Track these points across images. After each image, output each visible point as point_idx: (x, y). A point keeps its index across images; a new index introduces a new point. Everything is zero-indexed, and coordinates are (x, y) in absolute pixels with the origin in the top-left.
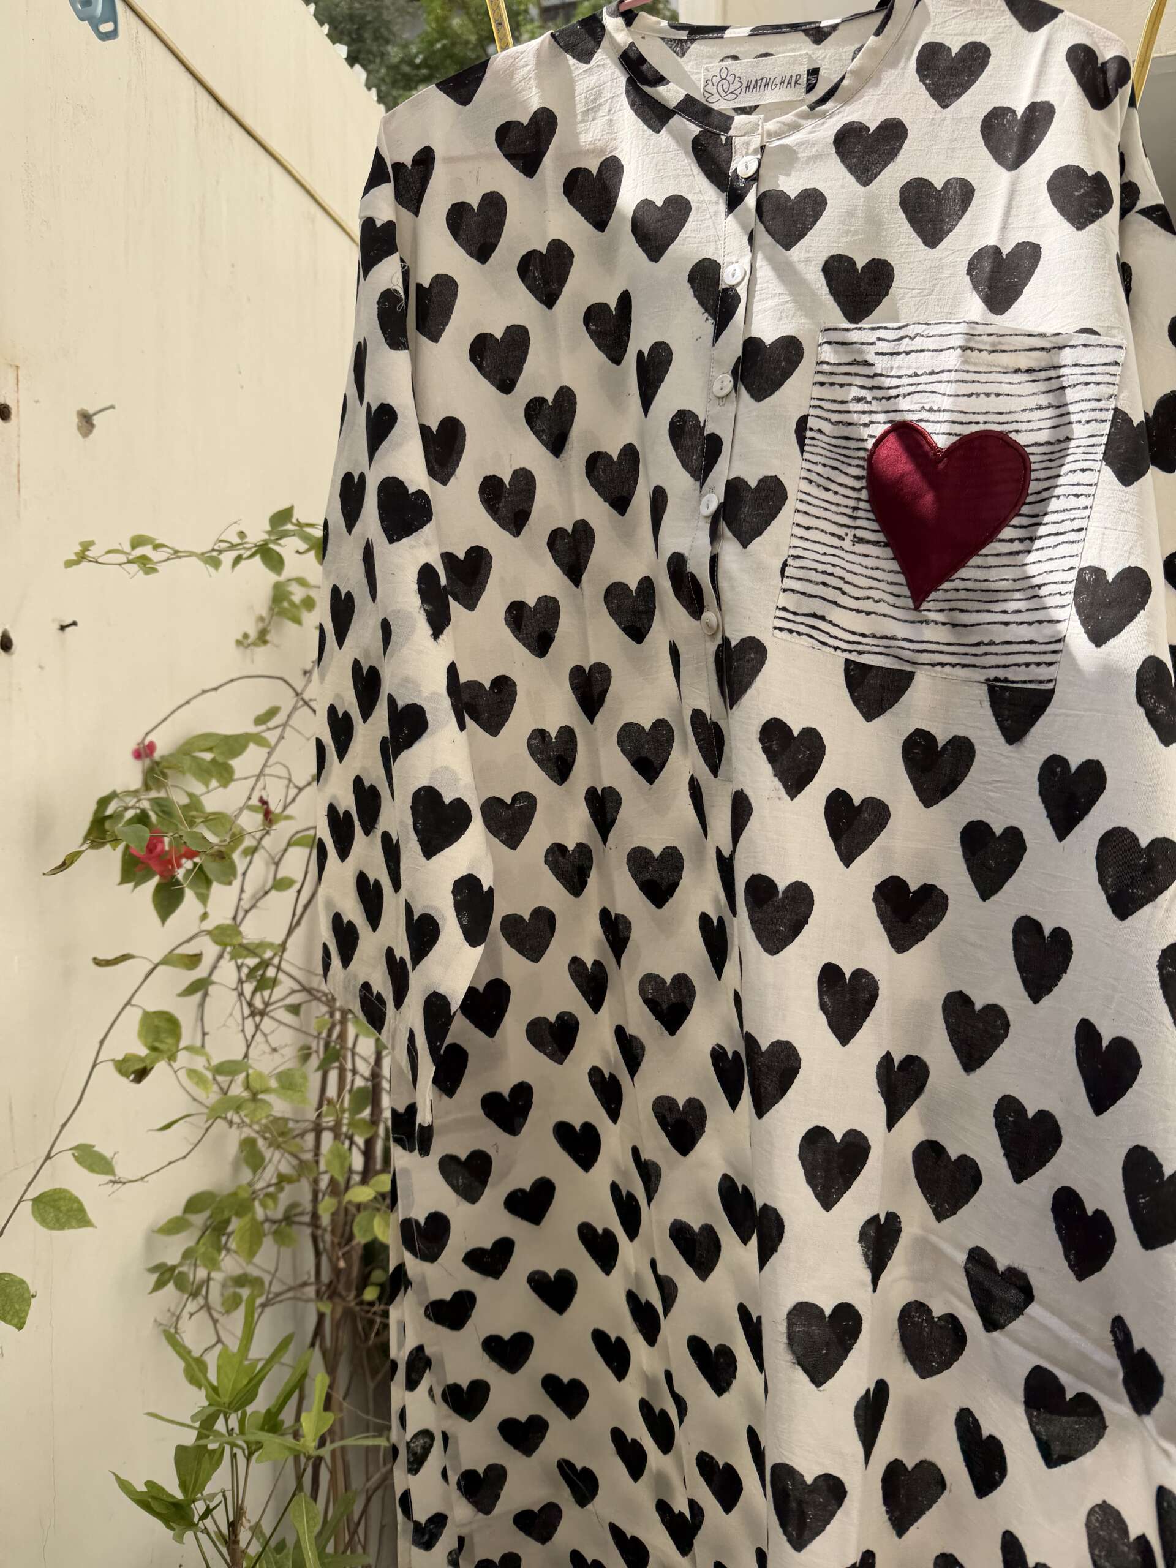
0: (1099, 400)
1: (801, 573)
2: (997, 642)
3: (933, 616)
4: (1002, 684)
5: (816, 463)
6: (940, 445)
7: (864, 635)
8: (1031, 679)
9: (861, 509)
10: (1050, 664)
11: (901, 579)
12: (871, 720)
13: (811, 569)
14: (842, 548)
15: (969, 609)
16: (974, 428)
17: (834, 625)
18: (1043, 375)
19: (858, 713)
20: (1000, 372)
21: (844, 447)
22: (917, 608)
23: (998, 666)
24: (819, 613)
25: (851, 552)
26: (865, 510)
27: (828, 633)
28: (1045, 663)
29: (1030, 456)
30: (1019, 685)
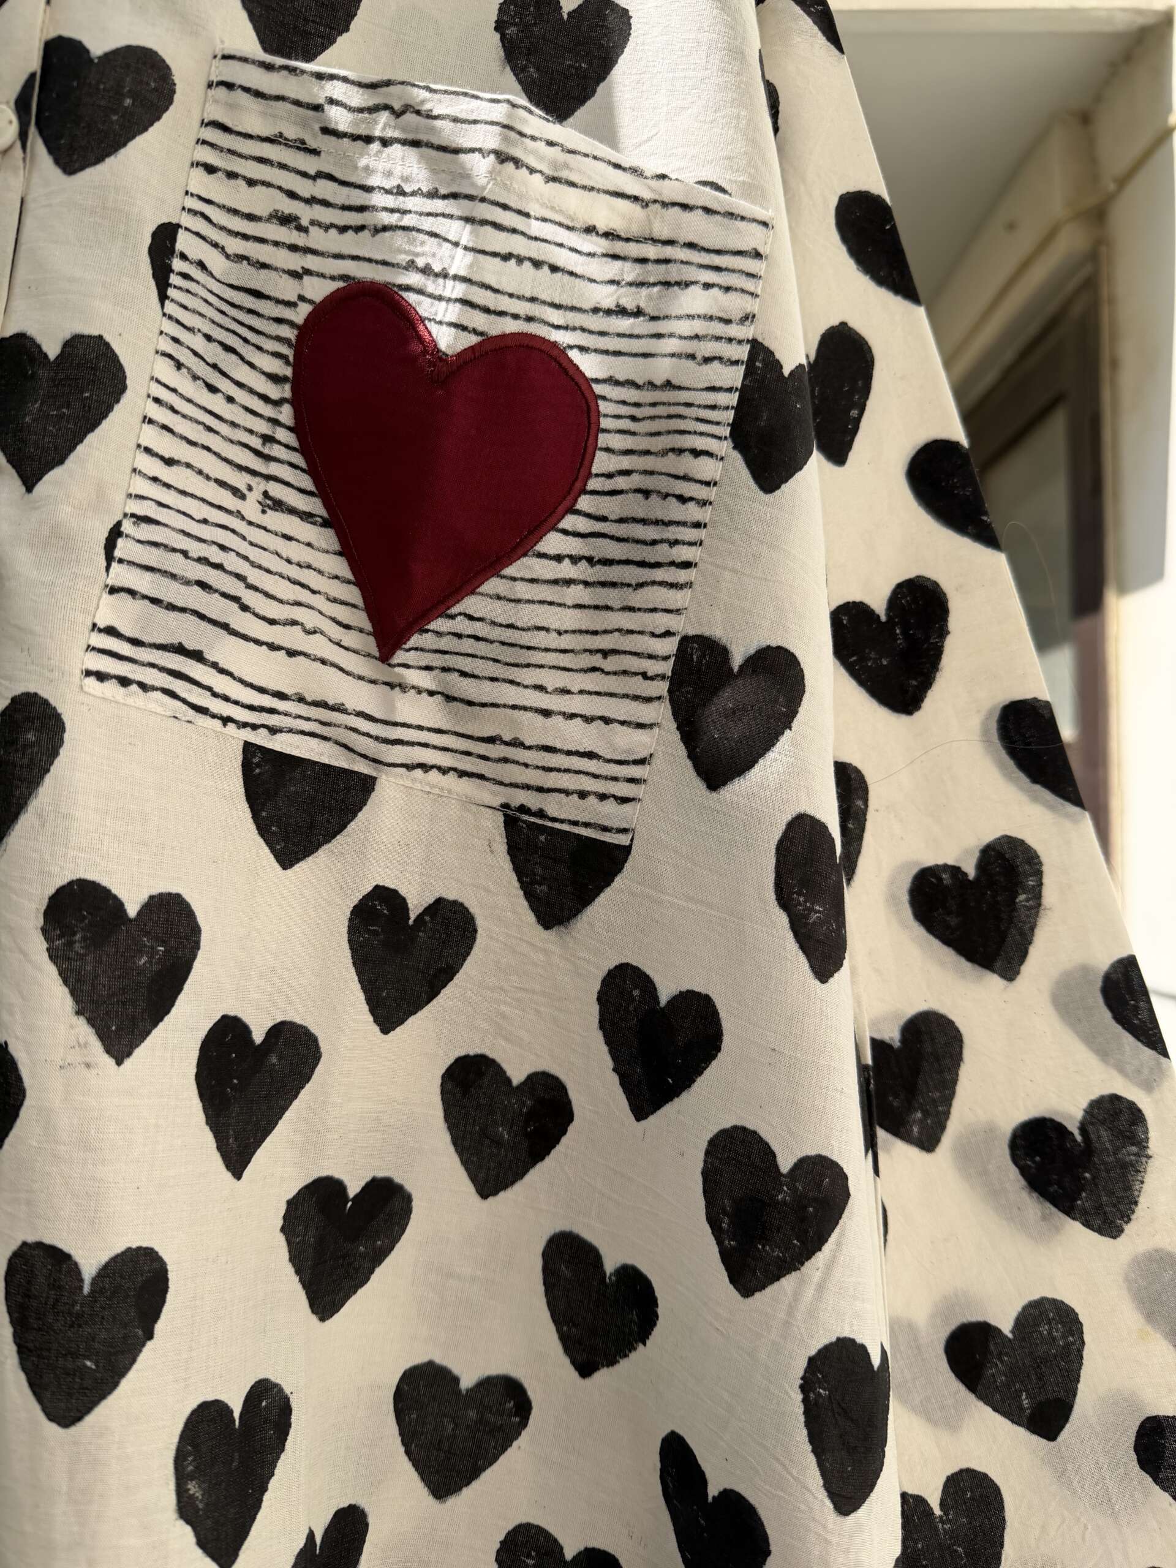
0: (728, 322)
1: (152, 557)
2: (528, 744)
3: (414, 677)
4: (532, 819)
5: (190, 329)
6: (443, 345)
7: (281, 696)
8: (587, 820)
9: (279, 443)
10: (625, 800)
11: (353, 594)
12: (291, 866)
13: (174, 550)
14: (239, 515)
15: (476, 673)
16: (511, 326)
17: (223, 671)
18: (634, 250)
19: (266, 850)
20: (560, 224)
21: (251, 311)
22: (385, 657)
23: (527, 787)
24: (190, 645)
25: (259, 526)
26: (287, 446)
27: (209, 689)
28: (615, 797)
29: (601, 403)
30: (565, 827)
